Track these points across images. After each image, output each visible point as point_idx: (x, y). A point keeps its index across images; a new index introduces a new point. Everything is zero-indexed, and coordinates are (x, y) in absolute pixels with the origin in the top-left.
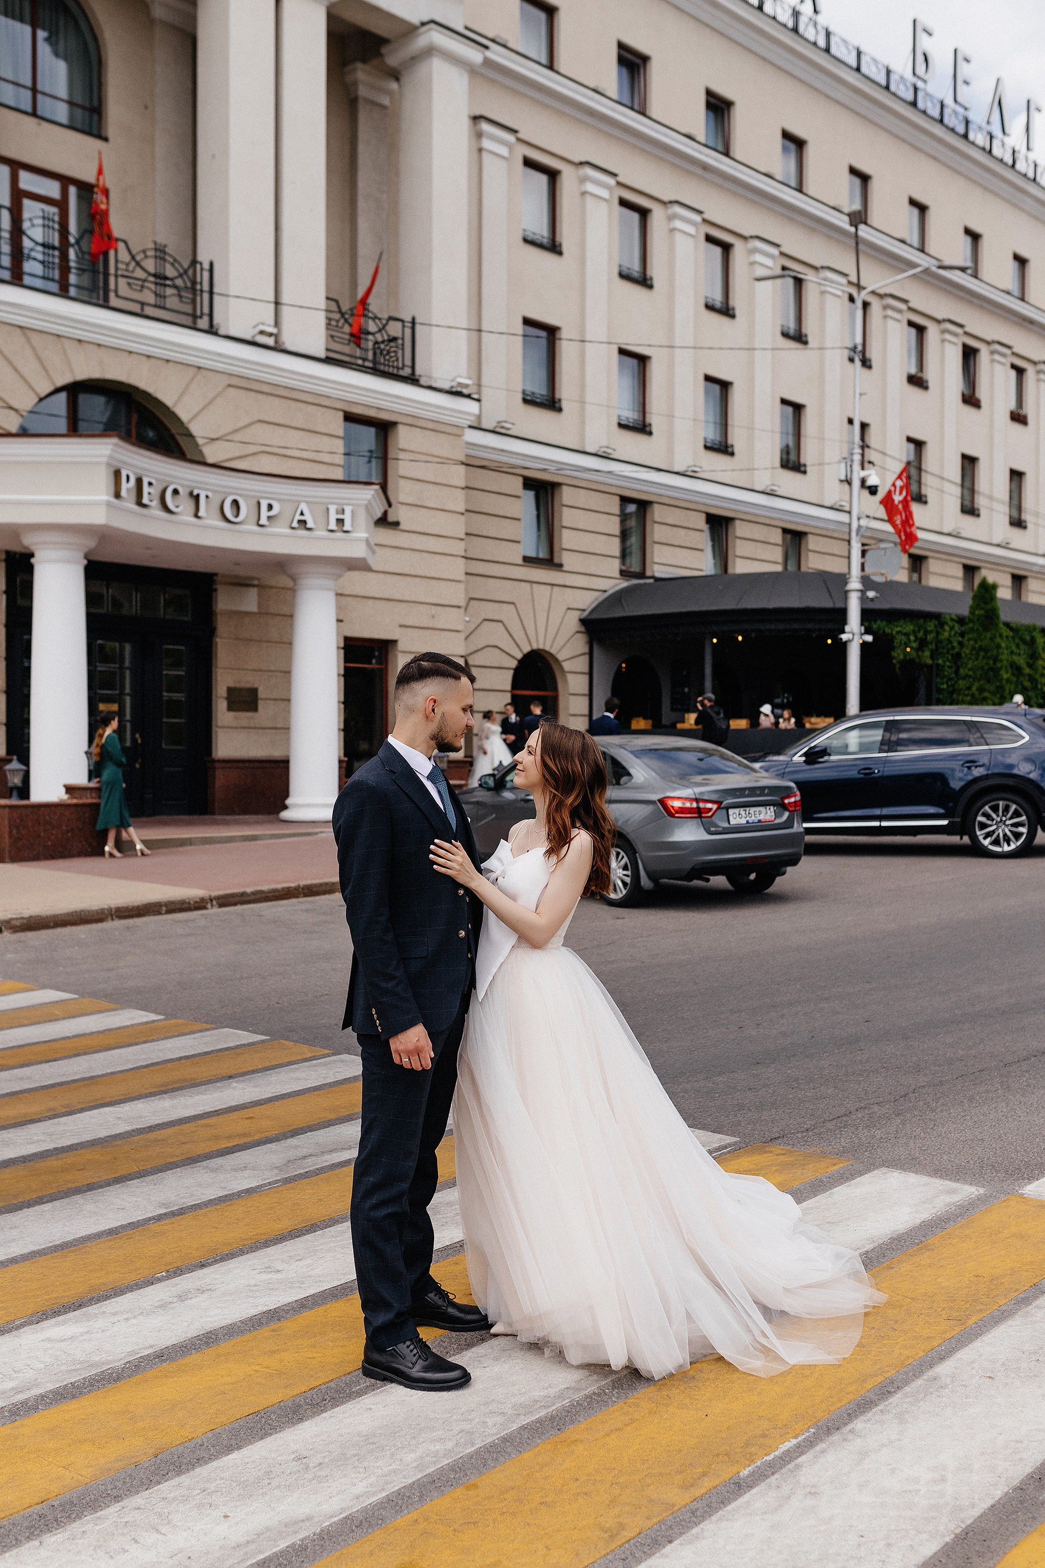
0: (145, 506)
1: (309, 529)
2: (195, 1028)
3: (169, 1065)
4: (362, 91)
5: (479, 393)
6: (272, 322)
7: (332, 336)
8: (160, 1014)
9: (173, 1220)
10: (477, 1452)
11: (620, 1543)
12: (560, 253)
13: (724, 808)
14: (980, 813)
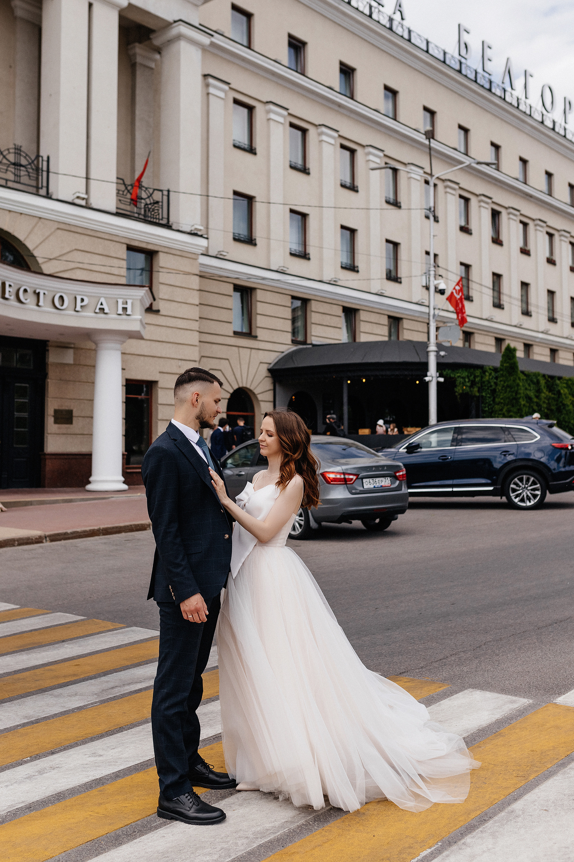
0: (7, 299)
1: (106, 314)
2: (40, 613)
3: (25, 635)
4: (139, 60)
5: (207, 234)
6: (84, 191)
7: (120, 200)
8: (17, 605)
9: (32, 726)
12: (255, 154)
13: (360, 478)
14: (512, 482)
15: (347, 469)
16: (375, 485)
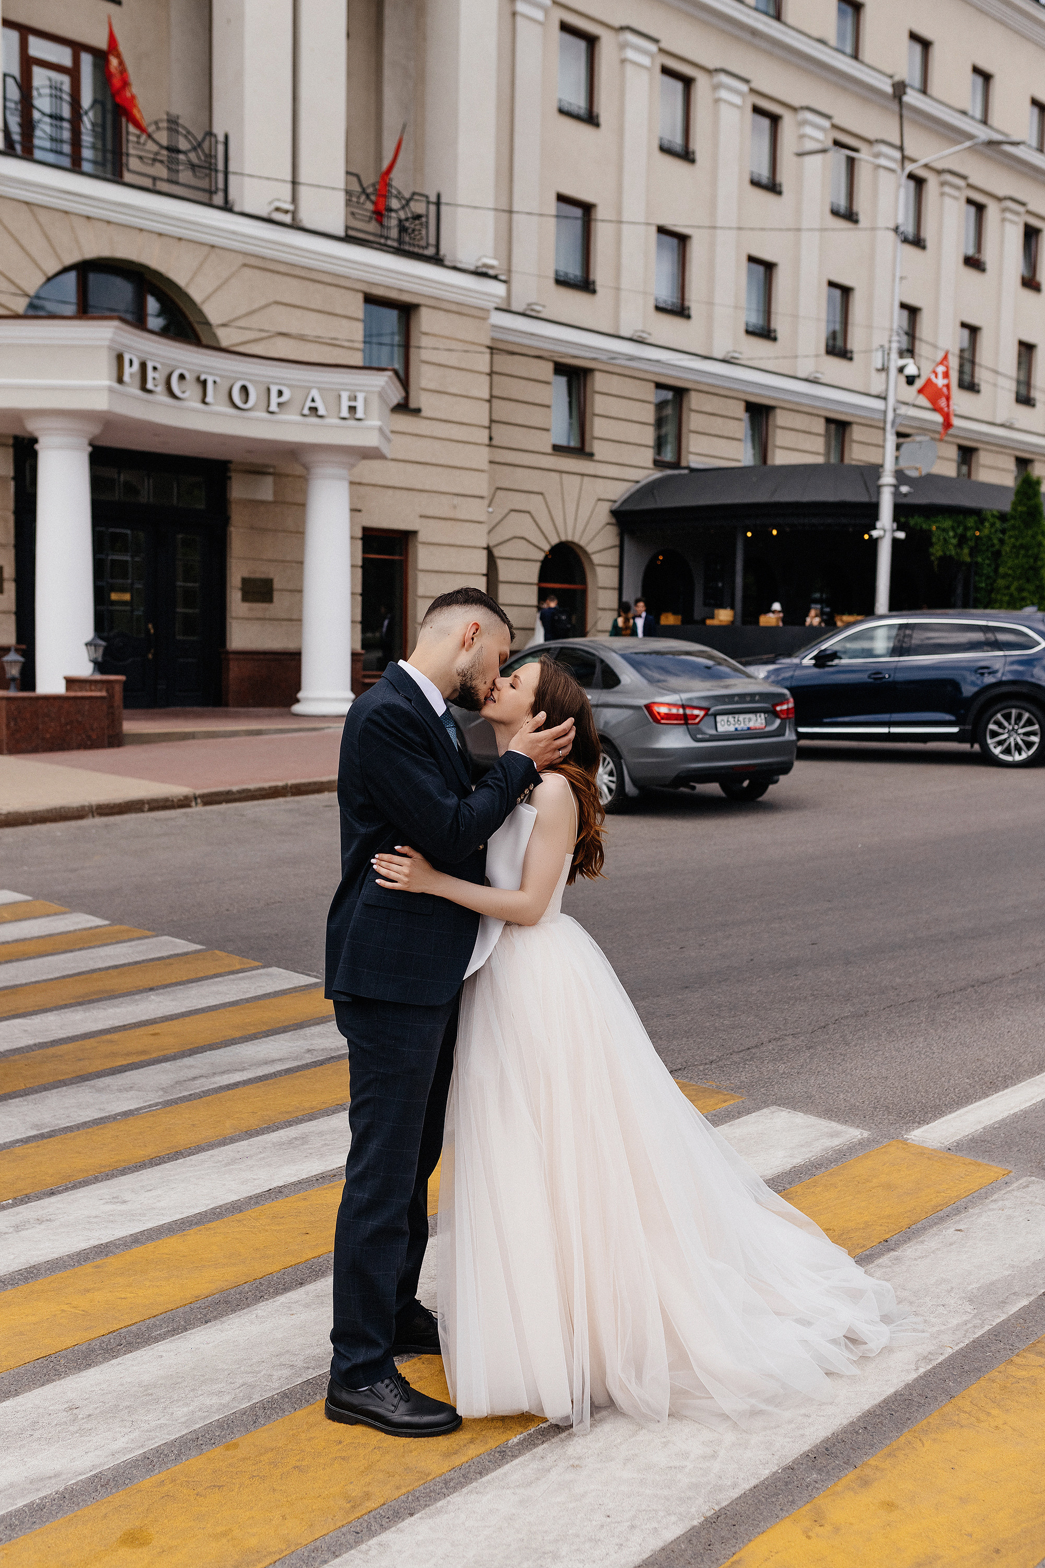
0: (150, 392)
1: (321, 417)
2: (136, 935)
3: (95, 975)
5: (507, 274)
6: (289, 197)
7: (353, 214)
8: (107, 919)
9: (40, 1143)
10: (253, 1408)
11: (358, 1515)
12: (597, 125)
13: (712, 715)
14: (993, 720)
15: (690, 699)
16: (737, 726)
